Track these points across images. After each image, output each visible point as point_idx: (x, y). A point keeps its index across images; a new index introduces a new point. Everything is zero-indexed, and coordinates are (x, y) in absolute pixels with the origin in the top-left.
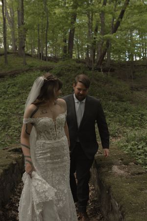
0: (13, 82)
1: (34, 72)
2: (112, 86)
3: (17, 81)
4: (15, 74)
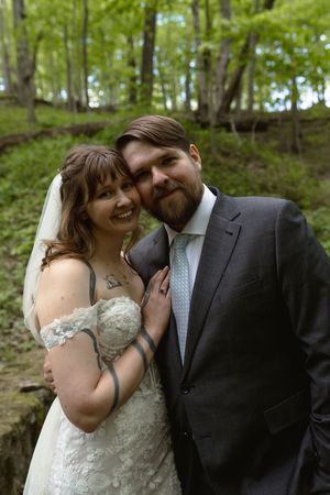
1: (56, 139)
2: (264, 167)
3: (9, 162)
4: (5, 145)
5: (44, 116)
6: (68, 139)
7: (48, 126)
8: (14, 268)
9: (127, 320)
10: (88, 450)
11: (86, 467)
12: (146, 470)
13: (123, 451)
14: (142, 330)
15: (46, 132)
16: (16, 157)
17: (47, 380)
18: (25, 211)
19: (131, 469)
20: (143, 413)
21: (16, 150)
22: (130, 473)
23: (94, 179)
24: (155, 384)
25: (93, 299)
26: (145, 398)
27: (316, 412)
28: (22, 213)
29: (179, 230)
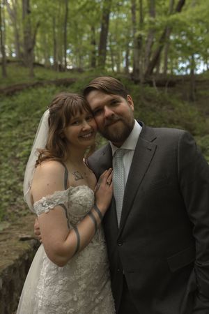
0: (10, 102)
1: (46, 87)
3: (17, 101)
4: (15, 90)
5: (39, 73)
6: (53, 88)
7: (41, 79)
8: (18, 165)
9: (86, 200)
10: (59, 277)
11: (58, 288)
12: (93, 291)
13: (80, 279)
14: (95, 206)
15: (40, 83)
16: (21, 98)
17: (36, 234)
18: (26, 131)
19: (84, 290)
20: (93, 257)
21: (21, 93)
22: (84, 292)
23: (69, 113)
24: (101, 239)
25: (66, 186)
26: (94, 247)
27: (198, 260)
28: (24, 132)
29: (119, 146)
